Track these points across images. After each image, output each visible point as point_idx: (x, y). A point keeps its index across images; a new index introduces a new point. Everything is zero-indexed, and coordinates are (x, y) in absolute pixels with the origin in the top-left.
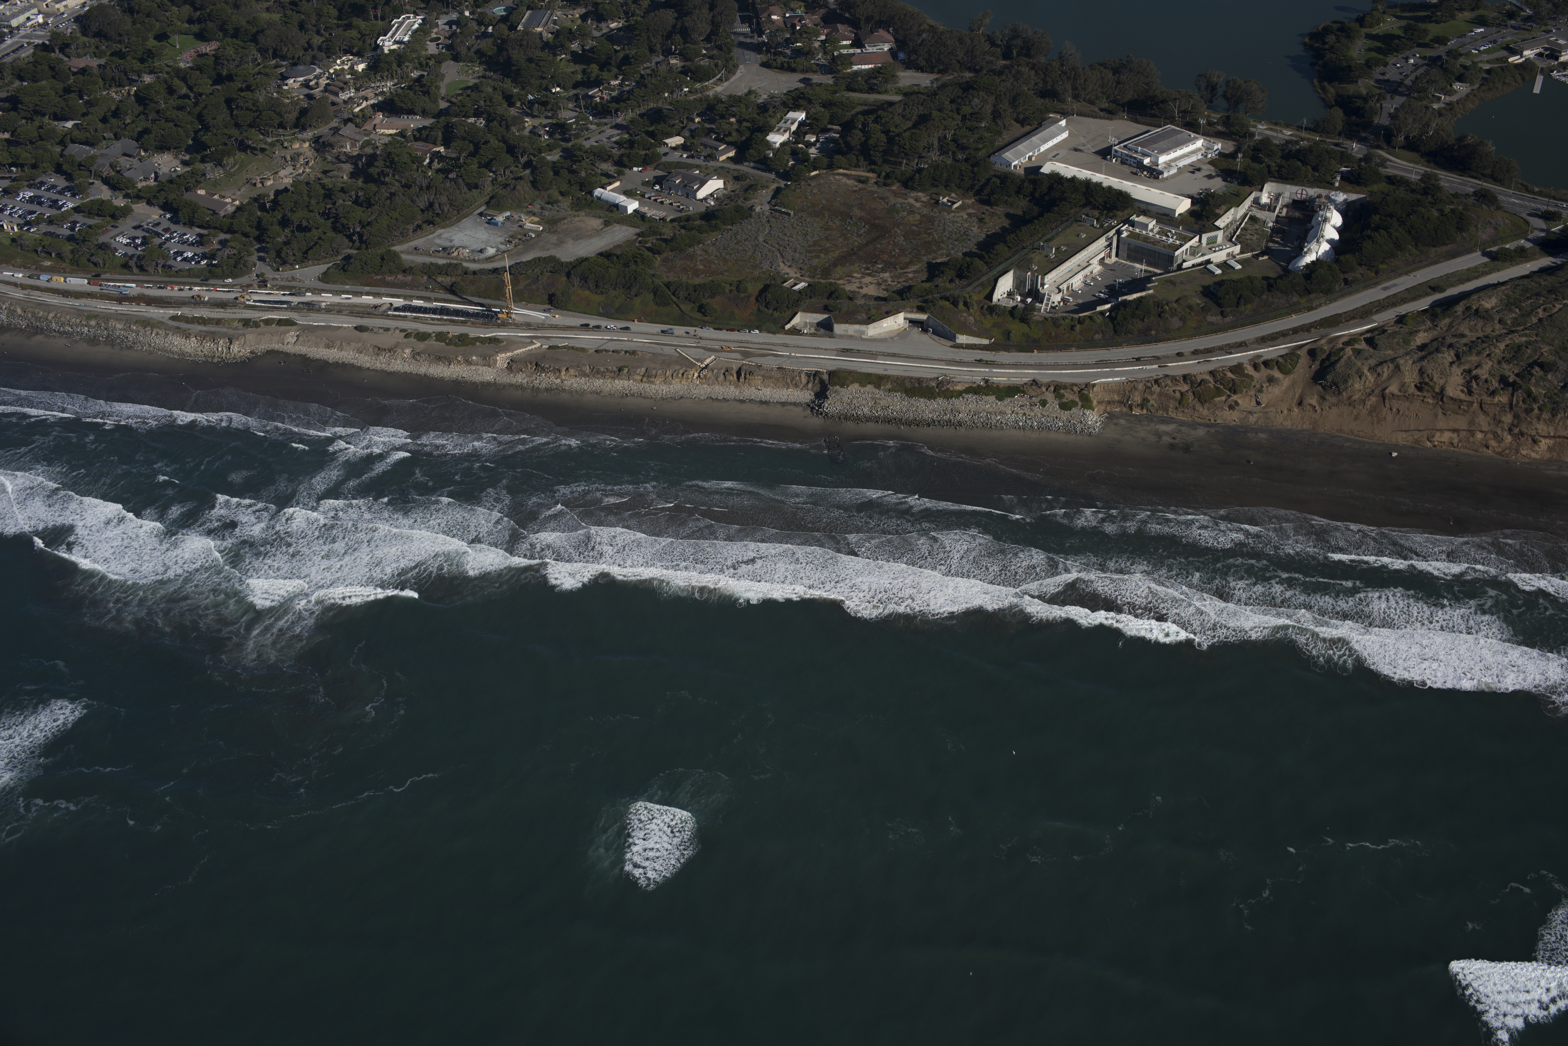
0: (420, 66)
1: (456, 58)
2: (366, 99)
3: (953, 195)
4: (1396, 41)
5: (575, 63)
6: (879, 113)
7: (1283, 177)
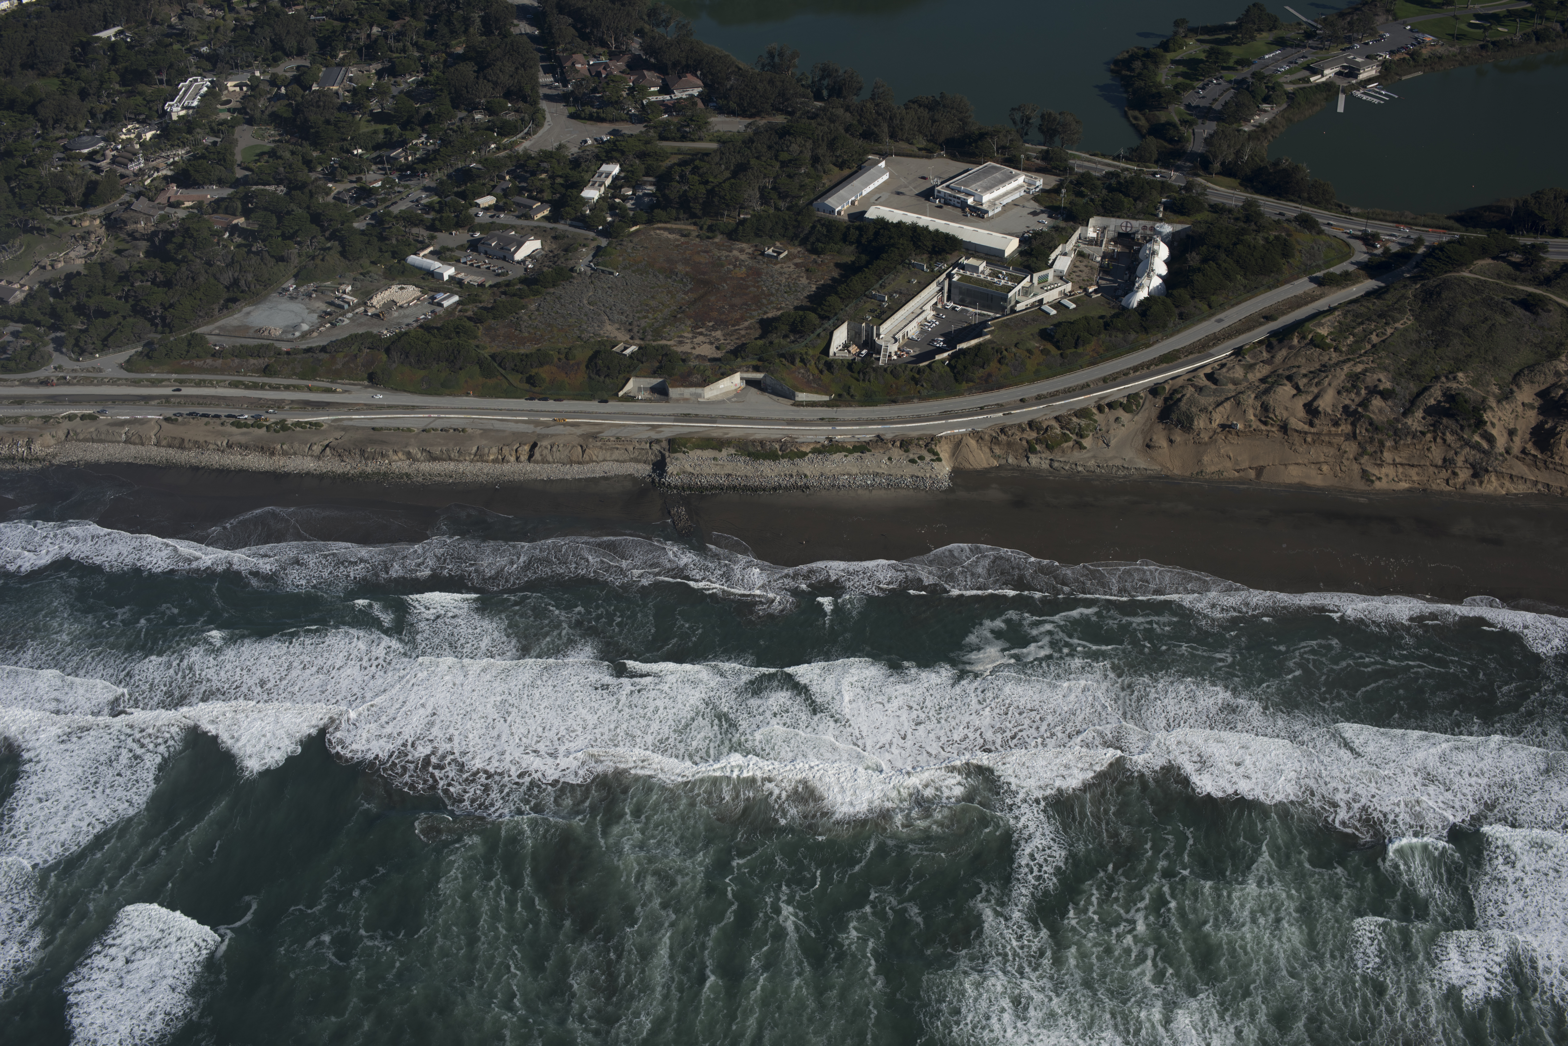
0: (214, 132)
1: (250, 122)
2: (158, 170)
3: (778, 244)
4: (1201, 65)
5: (376, 123)
6: (697, 162)
7: (1108, 210)
